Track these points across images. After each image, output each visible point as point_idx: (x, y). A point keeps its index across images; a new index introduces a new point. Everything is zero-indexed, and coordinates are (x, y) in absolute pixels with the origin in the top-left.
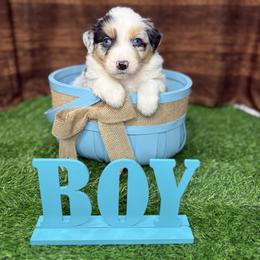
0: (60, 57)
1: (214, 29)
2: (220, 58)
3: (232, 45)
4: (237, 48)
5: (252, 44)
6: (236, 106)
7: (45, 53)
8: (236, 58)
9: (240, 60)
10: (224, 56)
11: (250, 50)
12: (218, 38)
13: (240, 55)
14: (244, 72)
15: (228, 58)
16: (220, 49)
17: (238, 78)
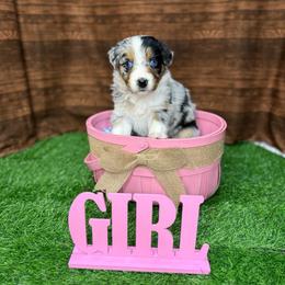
0: (74, 95)
1: (233, 64)
2: (238, 94)
3: (251, 80)
4: (257, 83)
5: (272, 78)
6: (257, 143)
7: (59, 91)
8: (255, 93)
9: (260, 95)
10: (243, 91)
11: (270, 85)
12: (237, 74)
13: (260, 89)
14: (265, 107)
15: (248, 94)
16: (238, 85)
17: (258, 113)
